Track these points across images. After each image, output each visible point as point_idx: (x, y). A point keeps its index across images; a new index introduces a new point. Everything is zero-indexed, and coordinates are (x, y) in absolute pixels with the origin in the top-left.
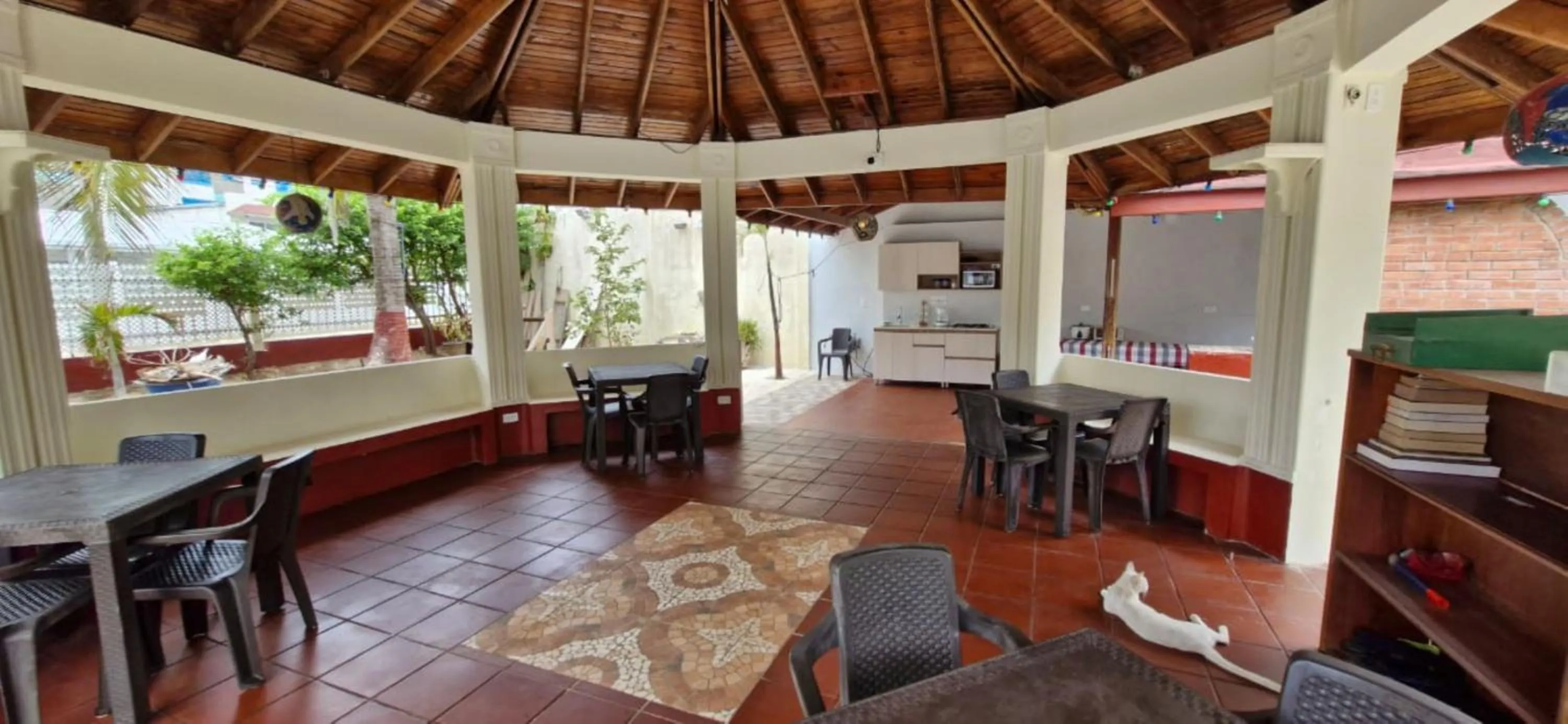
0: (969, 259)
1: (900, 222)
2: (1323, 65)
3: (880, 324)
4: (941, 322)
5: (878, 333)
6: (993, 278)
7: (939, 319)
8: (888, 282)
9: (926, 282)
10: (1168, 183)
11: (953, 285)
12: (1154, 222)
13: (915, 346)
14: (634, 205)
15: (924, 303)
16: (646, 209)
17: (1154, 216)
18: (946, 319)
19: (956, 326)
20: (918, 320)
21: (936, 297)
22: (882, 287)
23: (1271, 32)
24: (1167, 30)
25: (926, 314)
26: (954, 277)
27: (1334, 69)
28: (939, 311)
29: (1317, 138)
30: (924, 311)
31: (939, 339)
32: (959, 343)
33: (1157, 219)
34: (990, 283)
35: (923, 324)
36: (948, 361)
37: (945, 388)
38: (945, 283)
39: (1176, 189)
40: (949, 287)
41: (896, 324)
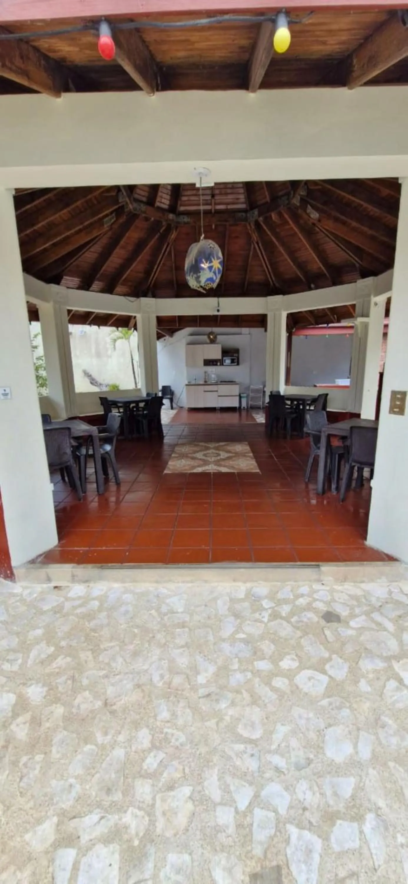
0: (226, 352)
1: (192, 335)
2: (369, 296)
3: (187, 383)
4: (214, 380)
5: (187, 386)
6: (236, 361)
7: (213, 379)
8: (190, 363)
9: (208, 363)
10: (314, 324)
11: (219, 364)
12: (306, 338)
13: (205, 391)
14: (95, 324)
15: (205, 372)
16: (99, 326)
17: (306, 336)
18: (216, 379)
19: (221, 382)
20: (204, 380)
21: (211, 369)
22: (187, 365)
23: (356, 282)
24: (325, 275)
25: (207, 377)
26: (219, 360)
27: (372, 297)
28: (213, 376)
29: (367, 316)
30: (205, 376)
31: (214, 388)
32: (224, 389)
33: (308, 337)
34: (235, 363)
35: (205, 382)
36: (220, 398)
37: (218, 410)
38: (215, 363)
39: (317, 326)
40: (216, 365)
41: (193, 382)
